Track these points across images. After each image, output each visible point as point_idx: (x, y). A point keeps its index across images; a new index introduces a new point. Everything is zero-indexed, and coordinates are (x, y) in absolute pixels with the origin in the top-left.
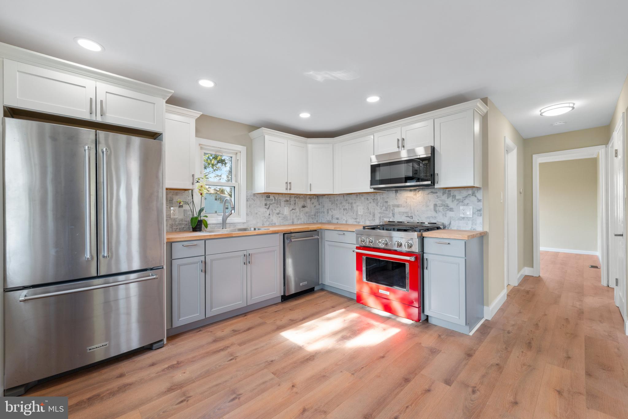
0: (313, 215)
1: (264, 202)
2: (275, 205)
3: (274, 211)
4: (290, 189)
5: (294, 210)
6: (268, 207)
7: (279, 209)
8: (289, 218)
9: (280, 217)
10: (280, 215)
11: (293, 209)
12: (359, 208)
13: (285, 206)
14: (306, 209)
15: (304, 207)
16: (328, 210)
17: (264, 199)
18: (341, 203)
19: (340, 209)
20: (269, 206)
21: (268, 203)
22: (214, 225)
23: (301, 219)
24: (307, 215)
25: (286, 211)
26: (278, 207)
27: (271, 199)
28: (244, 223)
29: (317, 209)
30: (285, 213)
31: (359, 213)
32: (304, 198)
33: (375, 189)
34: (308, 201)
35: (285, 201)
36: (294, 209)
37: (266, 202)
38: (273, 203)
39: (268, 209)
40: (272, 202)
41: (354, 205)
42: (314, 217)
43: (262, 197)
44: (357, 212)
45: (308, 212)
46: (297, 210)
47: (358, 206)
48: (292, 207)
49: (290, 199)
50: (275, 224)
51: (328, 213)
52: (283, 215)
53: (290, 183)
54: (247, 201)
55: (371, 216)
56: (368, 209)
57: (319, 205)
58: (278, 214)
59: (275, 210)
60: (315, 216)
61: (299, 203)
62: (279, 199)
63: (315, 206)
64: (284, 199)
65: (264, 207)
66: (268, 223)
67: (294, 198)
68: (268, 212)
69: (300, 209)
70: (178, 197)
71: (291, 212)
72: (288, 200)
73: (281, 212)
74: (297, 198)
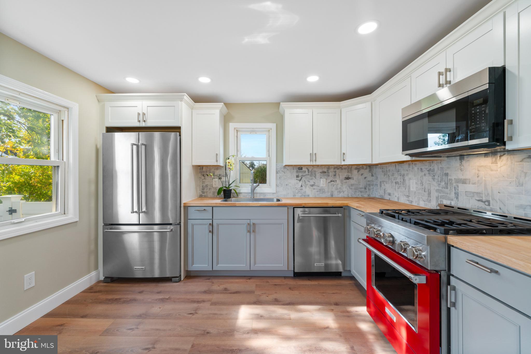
0: (361, 188)
1: (295, 174)
2: (309, 176)
3: (307, 183)
4: (315, 161)
5: (332, 183)
6: (300, 178)
7: (313, 180)
8: (326, 190)
9: (314, 189)
10: (314, 187)
11: (331, 181)
12: (411, 181)
13: (321, 178)
14: (351, 181)
15: (348, 178)
16: (381, 182)
17: (295, 171)
18: (393, 175)
19: (392, 182)
20: (302, 178)
21: (300, 174)
22: (246, 194)
23: (343, 192)
24: (353, 187)
25: (322, 182)
26: (312, 179)
27: (303, 171)
28: (273, 193)
29: (369, 181)
30: (321, 185)
31: (411, 189)
32: (348, 169)
33: (411, 155)
34: (355, 172)
35: (321, 173)
36: (334, 181)
37: (297, 174)
38: (307, 175)
39: (300, 180)
40: (304, 174)
41: (406, 178)
42: (363, 190)
43: (293, 169)
44: (409, 187)
45: (354, 184)
46: (338, 181)
47: (410, 179)
48: (331, 178)
49: (328, 171)
50: (309, 196)
51: (381, 186)
52: (319, 187)
53: (315, 154)
54: (277, 173)
55: (426, 194)
56: (422, 183)
57: (372, 176)
58: (312, 186)
59: (309, 181)
60: (365, 188)
61: (340, 174)
62: (314, 171)
63: (365, 178)
64: (321, 171)
65: (296, 178)
66: (300, 194)
67: (334, 169)
68: (300, 183)
69: (341, 181)
70: (218, 171)
71: (330, 184)
72: (325, 172)
73: (316, 184)
74: (338, 169)
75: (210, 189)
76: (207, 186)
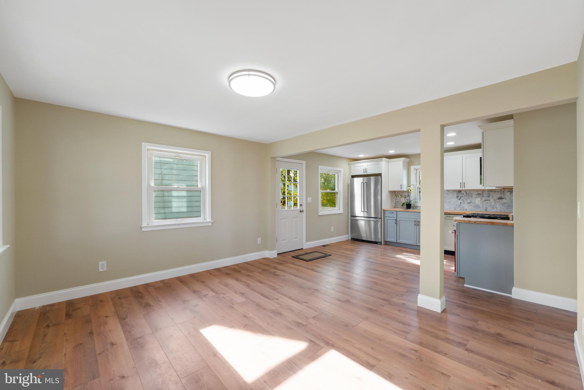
1: (456, 195)
2: (466, 197)
3: (465, 201)
6: (459, 198)
7: (470, 200)
8: (481, 206)
9: (471, 205)
10: (471, 204)
11: (485, 200)
13: (476, 198)
14: (504, 201)
15: (501, 198)
17: (456, 193)
20: (461, 198)
21: (460, 195)
24: (506, 205)
25: (478, 201)
26: (469, 199)
27: (462, 193)
30: (477, 203)
32: (501, 192)
35: (476, 194)
36: (488, 200)
37: (457, 195)
38: (465, 196)
39: (460, 199)
43: (454, 192)
45: (506, 203)
46: (492, 200)
48: (485, 198)
49: (482, 193)
50: (466, 210)
52: (475, 204)
53: (464, 183)
58: (469, 203)
59: (467, 200)
61: (494, 195)
62: (471, 193)
64: (476, 193)
65: (456, 198)
67: (488, 191)
68: (460, 201)
69: (495, 201)
70: (404, 193)
71: (484, 202)
72: (481, 194)
73: (473, 202)
74: (492, 192)
75: (399, 203)
76: (398, 202)
